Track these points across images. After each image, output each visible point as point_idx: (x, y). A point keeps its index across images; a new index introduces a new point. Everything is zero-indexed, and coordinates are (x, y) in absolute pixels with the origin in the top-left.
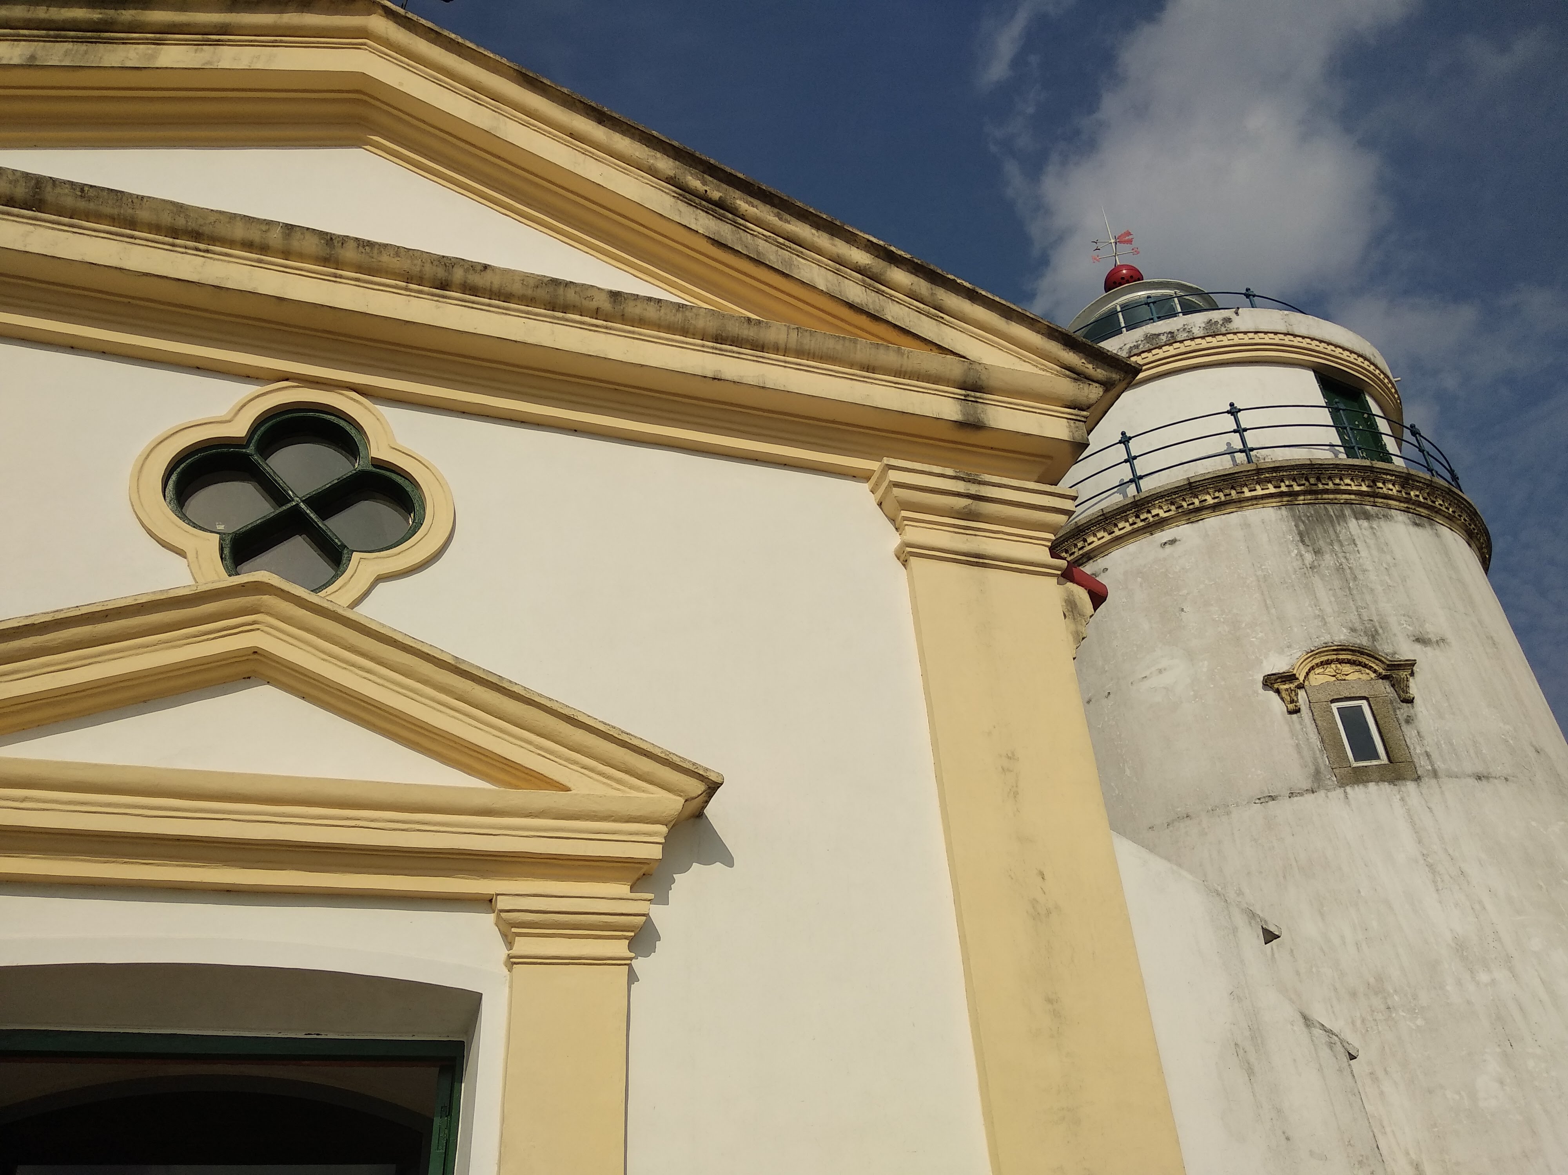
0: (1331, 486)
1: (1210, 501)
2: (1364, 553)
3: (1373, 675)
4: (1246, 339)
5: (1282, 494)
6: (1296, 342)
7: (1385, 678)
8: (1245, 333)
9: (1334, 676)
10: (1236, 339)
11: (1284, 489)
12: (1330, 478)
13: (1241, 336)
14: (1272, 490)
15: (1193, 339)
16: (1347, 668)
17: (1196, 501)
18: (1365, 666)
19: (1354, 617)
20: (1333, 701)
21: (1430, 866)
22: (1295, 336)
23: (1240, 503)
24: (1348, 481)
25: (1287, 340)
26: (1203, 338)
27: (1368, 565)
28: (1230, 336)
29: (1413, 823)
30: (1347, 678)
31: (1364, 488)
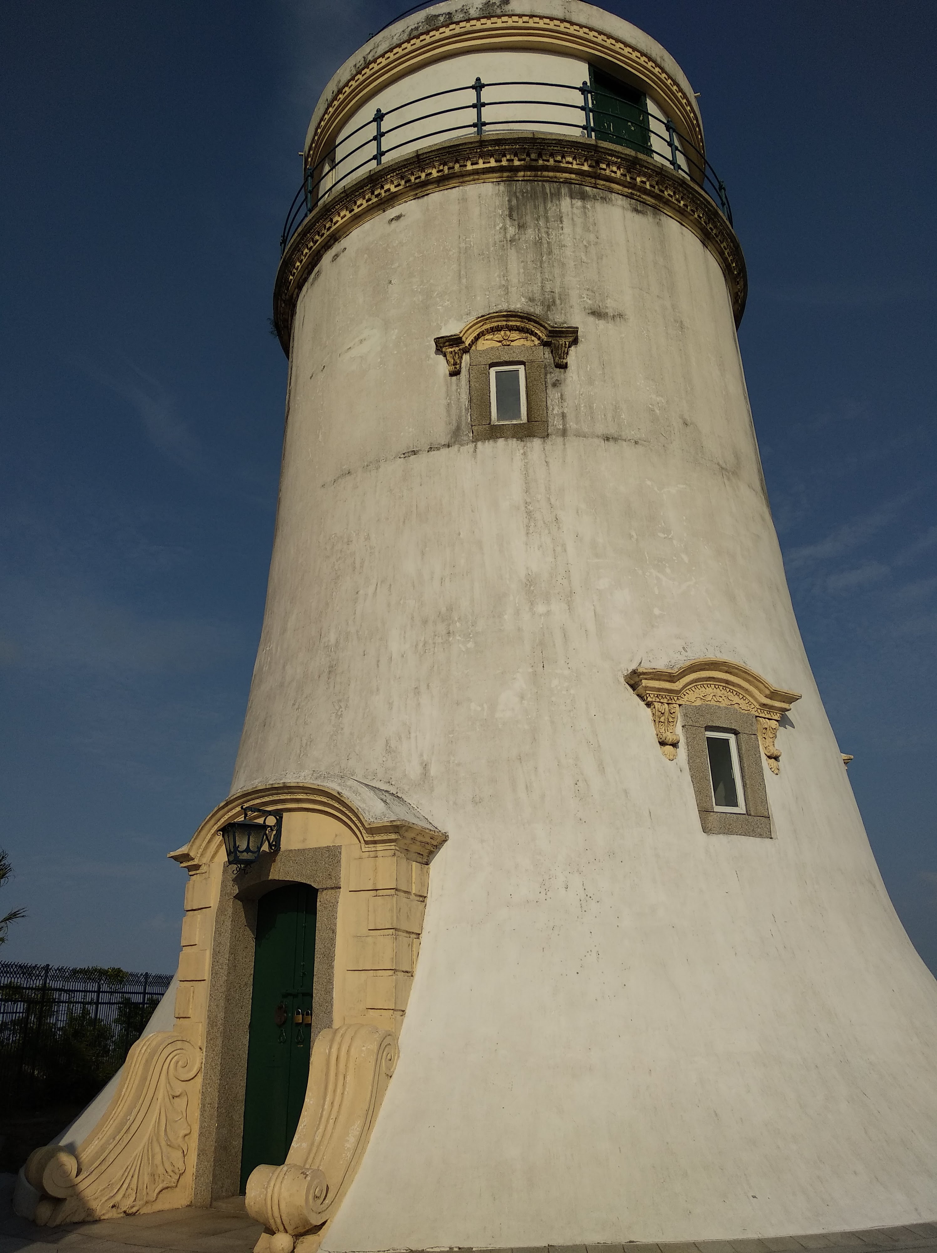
0: (552, 162)
1: (435, 173)
2: (567, 230)
3: (537, 342)
4: (520, 22)
5: (501, 169)
6: (572, 30)
7: (545, 344)
8: (520, 16)
9: (500, 342)
10: (510, 22)
11: (504, 163)
12: (552, 155)
13: (515, 18)
14: (493, 163)
15: (468, 20)
16: (515, 335)
17: (423, 175)
18: (532, 333)
19: (536, 288)
20: (492, 365)
21: (529, 513)
22: (572, 24)
23: (462, 177)
24: (570, 159)
25: (562, 27)
26: (478, 19)
27: (568, 241)
28: (505, 19)
29: (526, 475)
30: (512, 344)
31: (586, 168)
